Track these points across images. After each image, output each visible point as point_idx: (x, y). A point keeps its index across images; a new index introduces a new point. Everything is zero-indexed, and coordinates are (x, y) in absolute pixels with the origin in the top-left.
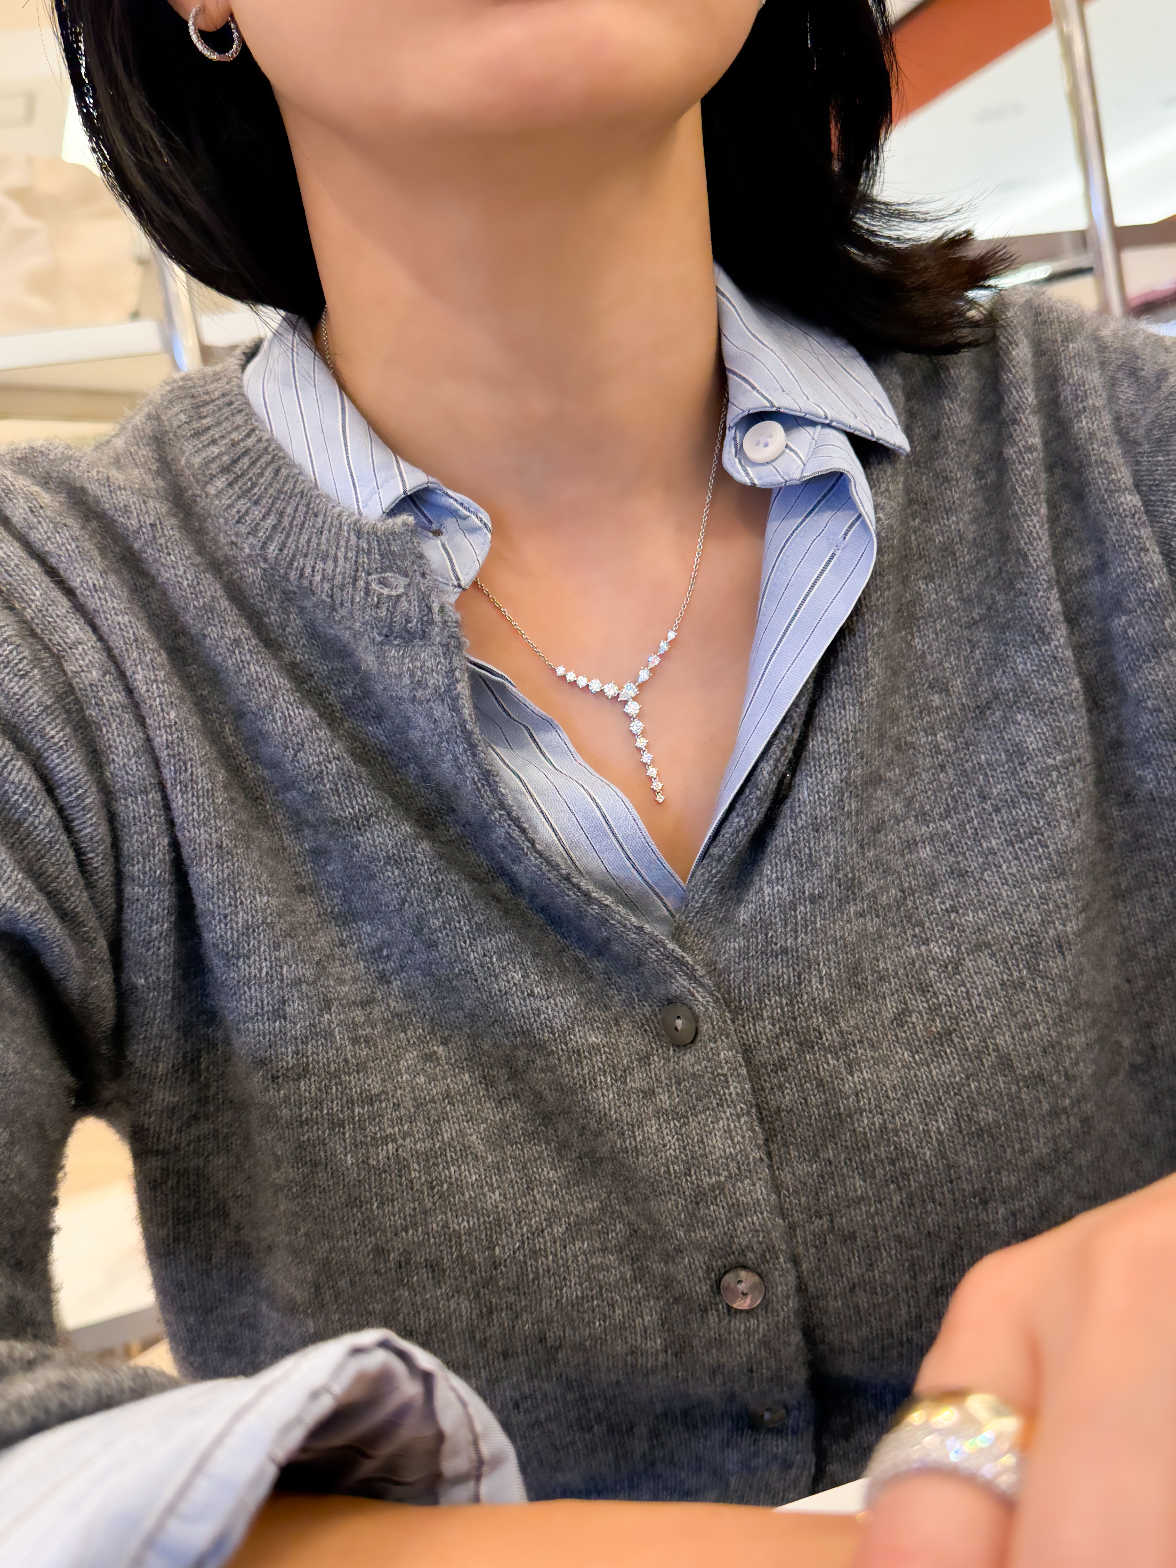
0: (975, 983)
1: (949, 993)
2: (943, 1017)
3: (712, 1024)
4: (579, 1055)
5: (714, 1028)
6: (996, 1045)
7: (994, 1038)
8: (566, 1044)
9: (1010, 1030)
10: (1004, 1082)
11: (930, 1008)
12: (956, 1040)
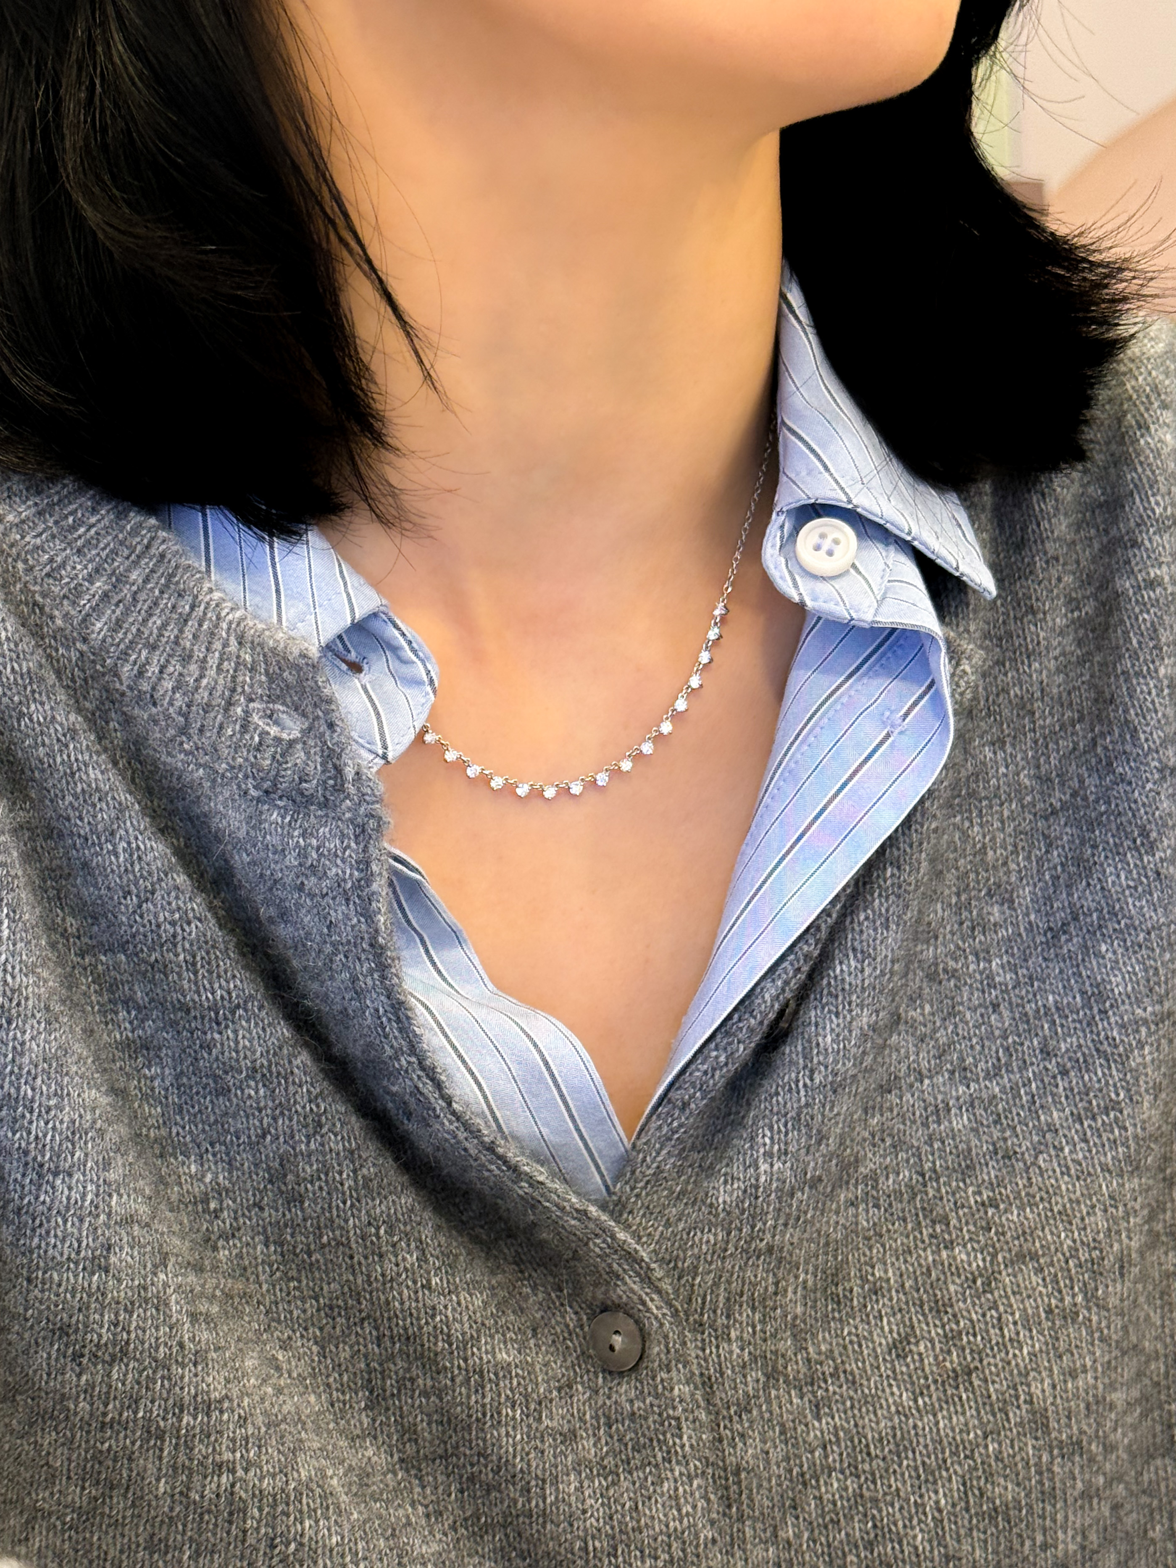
0: (1011, 1306)
1: (974, 1316)
2: (963, 1349)
3: (667, 1346)
4: (482, 1376)
5: (668, 1352)
6: (1030, 1394)
7: (1029, 1385)
8: (465, 1360)
9: (1051, 1376)
10: (1034, 1447)
11: (946, 1336)
12: (976, 1383)
